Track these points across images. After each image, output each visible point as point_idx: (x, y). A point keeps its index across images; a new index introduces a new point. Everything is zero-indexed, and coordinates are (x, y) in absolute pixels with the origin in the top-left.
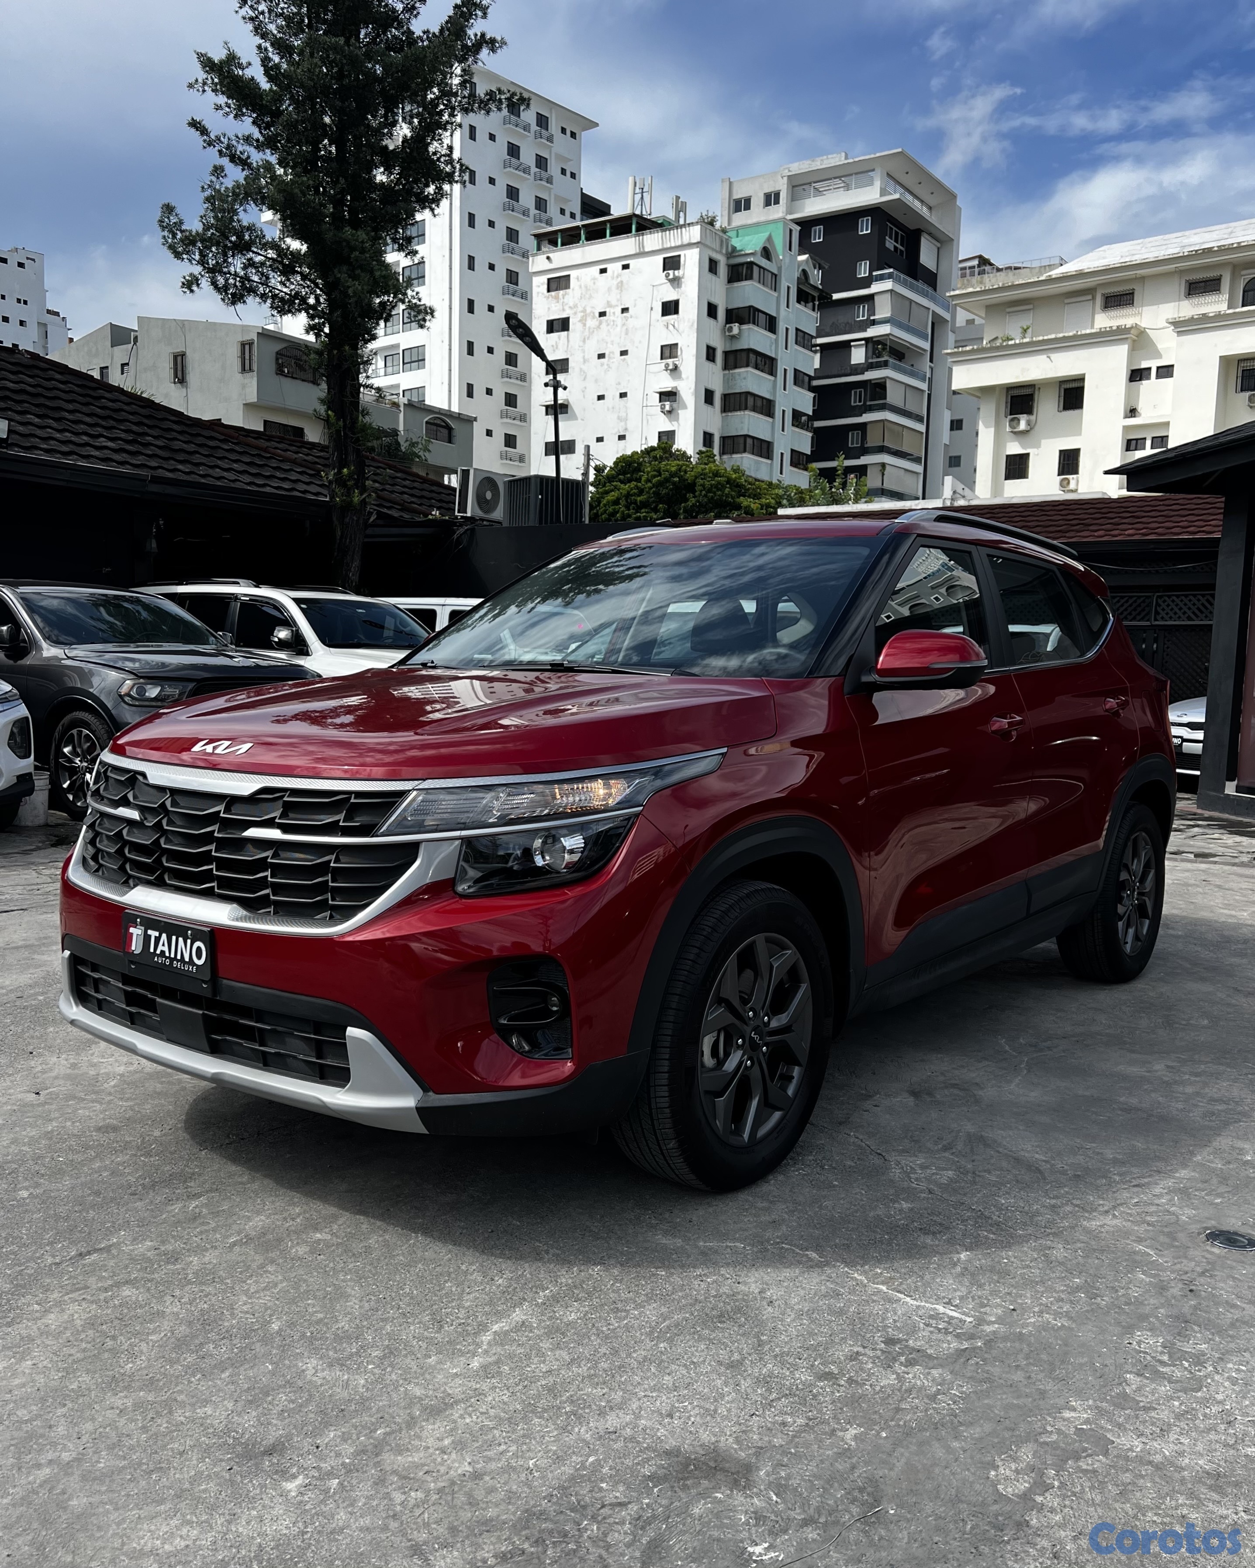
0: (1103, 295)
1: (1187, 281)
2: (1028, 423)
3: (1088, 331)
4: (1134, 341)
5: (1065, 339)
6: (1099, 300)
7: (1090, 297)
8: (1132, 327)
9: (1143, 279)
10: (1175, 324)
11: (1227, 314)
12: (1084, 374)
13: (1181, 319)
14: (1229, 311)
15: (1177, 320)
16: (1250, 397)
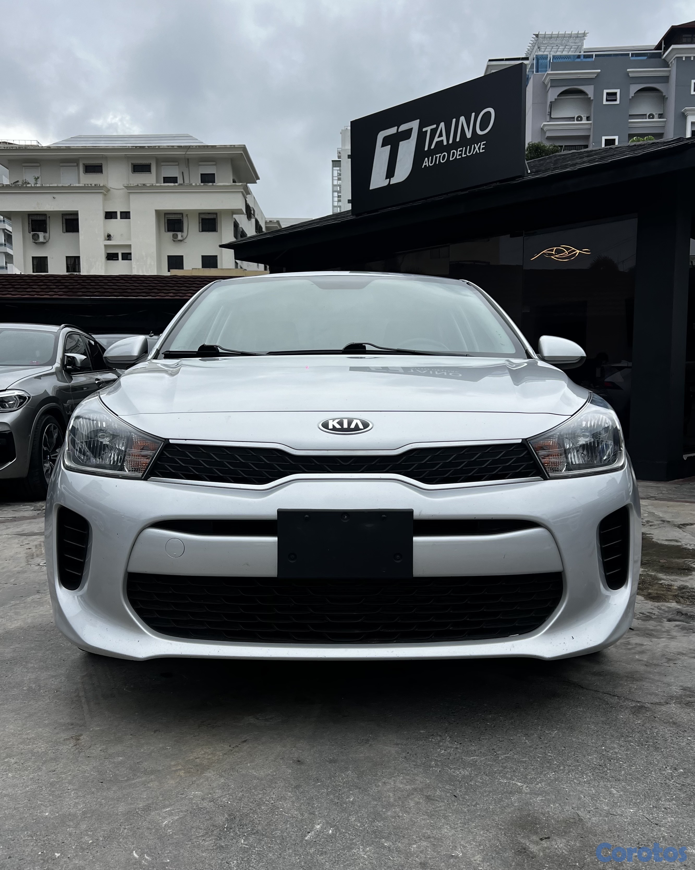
0: (84, 164)
1: (132, 164)
2: (45, 237)
3: (77, 185)
4: (105, 195)
5: (63, 187)
6: (81, 169)
7: (75, 164)
8: (104, 186)
9: (106, 158)
10: (127, 187)
11: (156, 186)
12: (78, 211)
13: (132, 185)
14: (157, 185)
15: (129, 185)
16: (173, 235)
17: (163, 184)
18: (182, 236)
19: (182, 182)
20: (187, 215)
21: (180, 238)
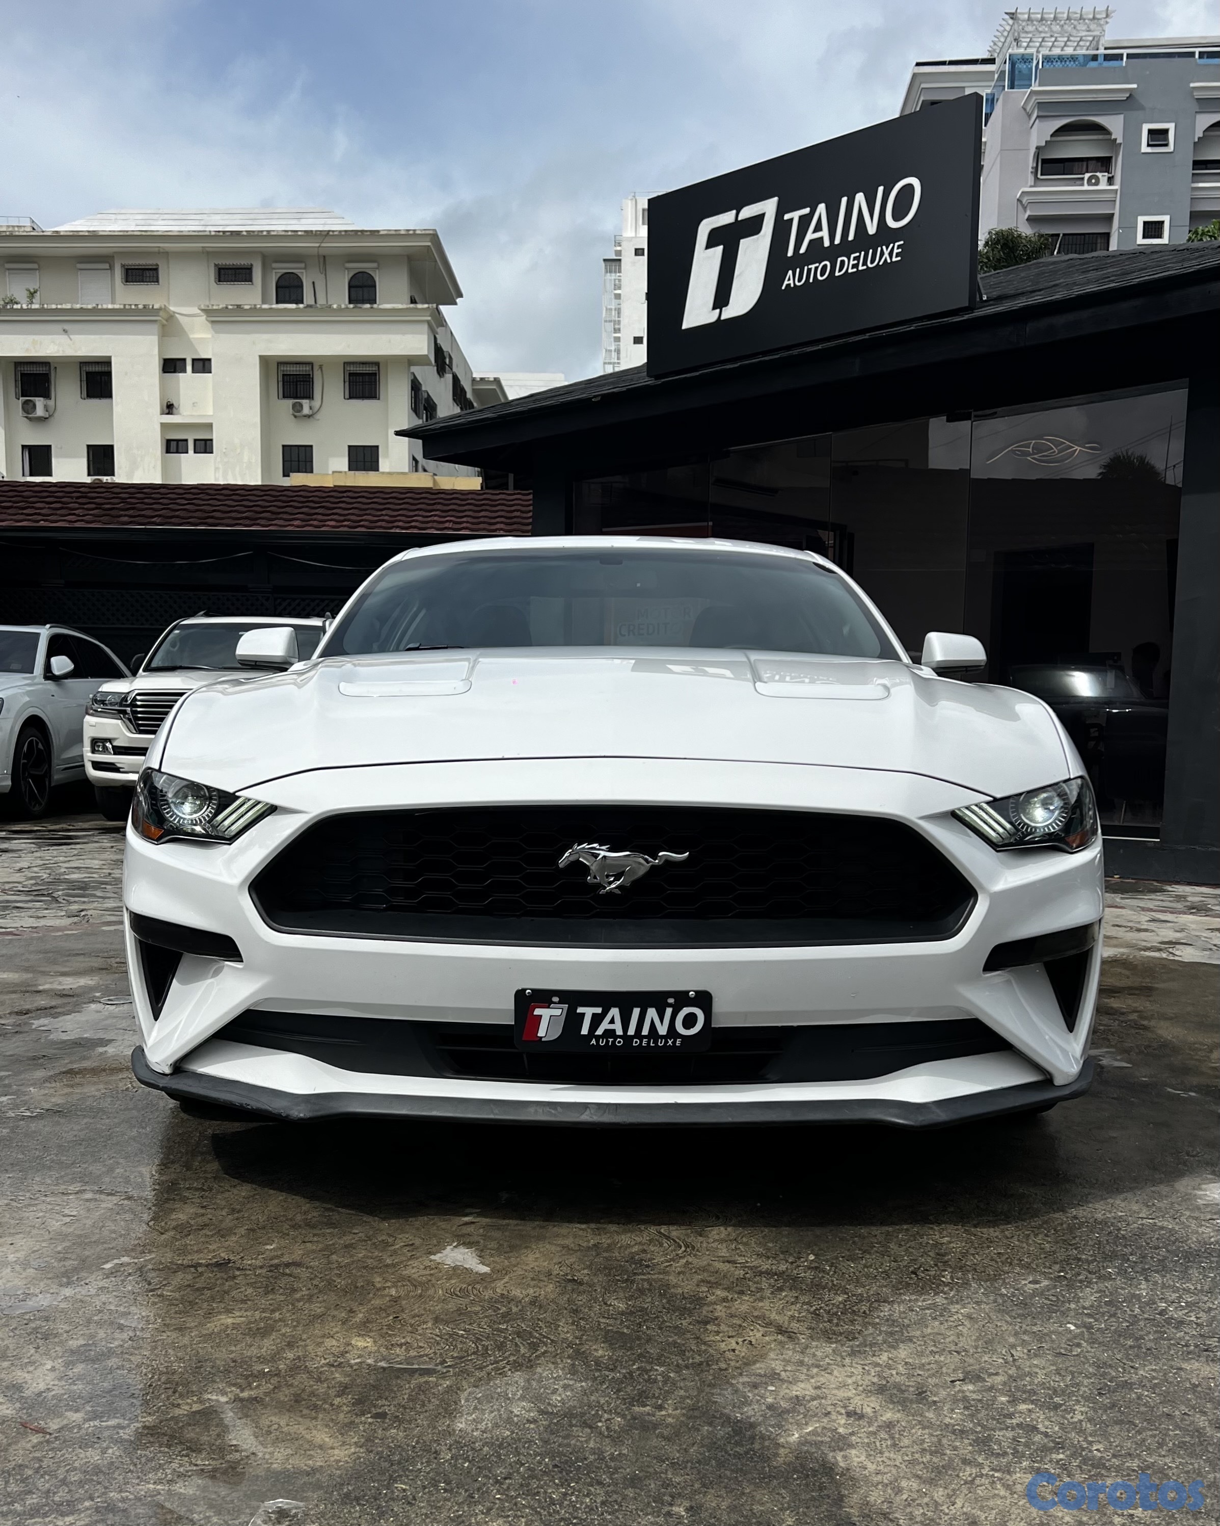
0: (123, 266)
1: (216, 265)
2: (46, 408)
3: (110, 306)
4: (163, 326)
5: (82, 311)
6: (118, 273)
7: (107, 266)
8: (160, 309)
9: (166, 254)
10: (208, 312)
11: (261, 309)
12: (110, 357)
13: (215, 307)
14: (265, 306)
15: (210, 308)
16: (294, 406)
17: (274, 306)
18: (311, 408)
19: (313, 303)
20: (321, 367)
21: (306, 411)
